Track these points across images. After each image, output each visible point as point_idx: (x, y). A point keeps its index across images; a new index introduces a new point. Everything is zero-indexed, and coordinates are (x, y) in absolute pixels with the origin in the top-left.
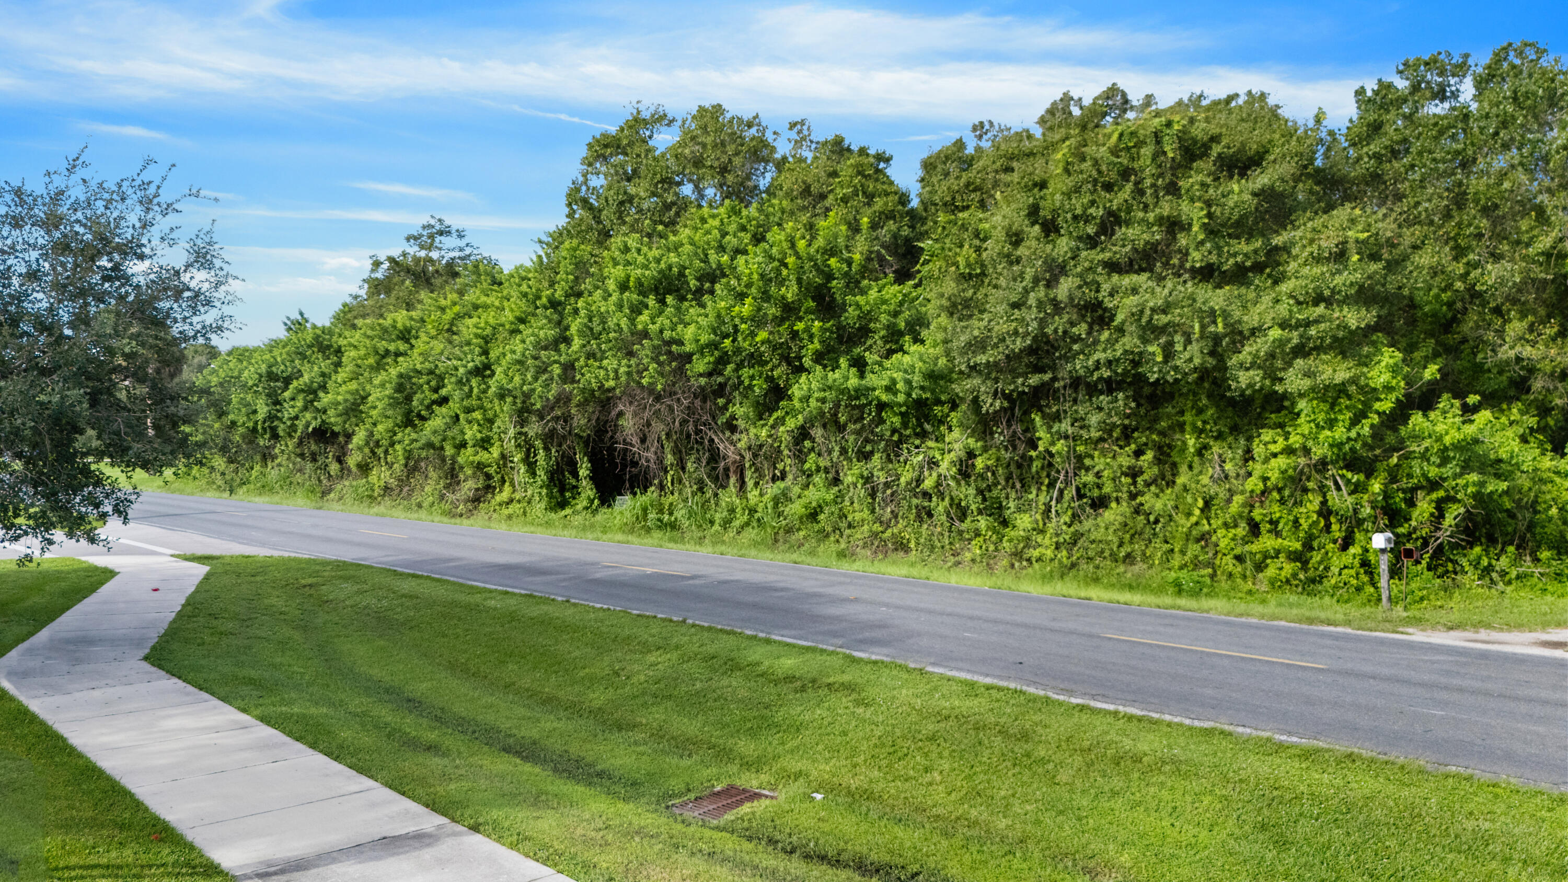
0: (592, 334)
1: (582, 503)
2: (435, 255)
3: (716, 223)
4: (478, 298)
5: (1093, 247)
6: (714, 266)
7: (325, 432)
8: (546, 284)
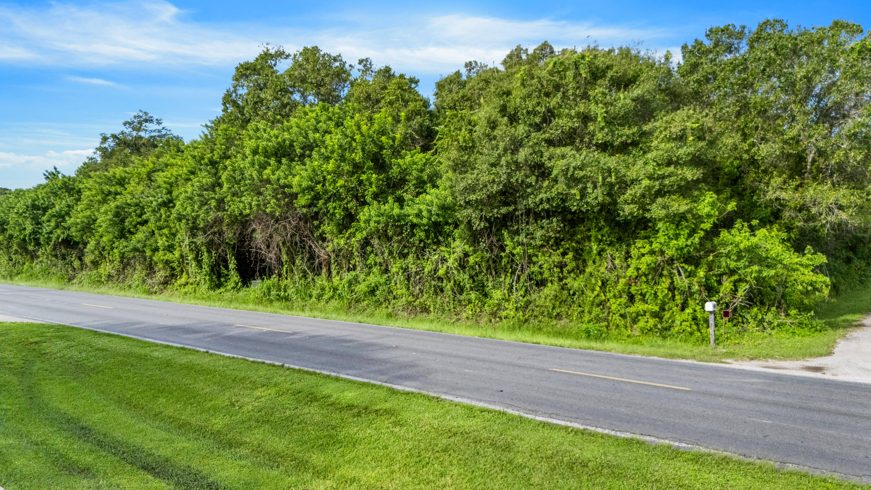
0: (235, 181)
1: (231, 284)
2: (142, 134)
3: (314, 115)
4: (169, 160)
5: (539, 130)
6: (312, 141)
7: (70, 241)
8: (209, 151)
